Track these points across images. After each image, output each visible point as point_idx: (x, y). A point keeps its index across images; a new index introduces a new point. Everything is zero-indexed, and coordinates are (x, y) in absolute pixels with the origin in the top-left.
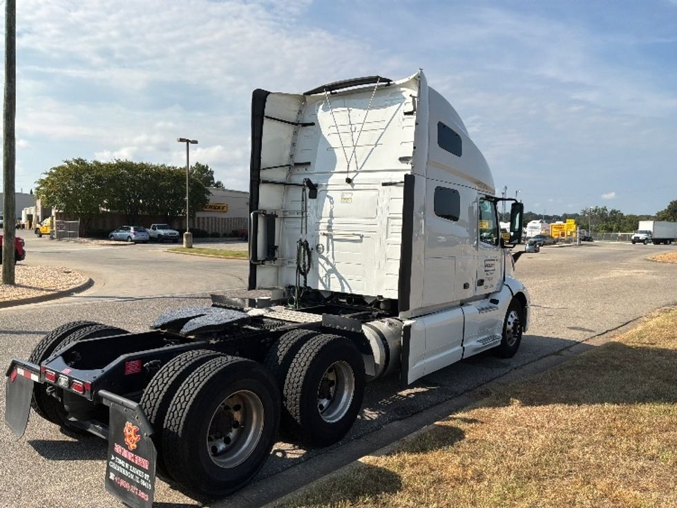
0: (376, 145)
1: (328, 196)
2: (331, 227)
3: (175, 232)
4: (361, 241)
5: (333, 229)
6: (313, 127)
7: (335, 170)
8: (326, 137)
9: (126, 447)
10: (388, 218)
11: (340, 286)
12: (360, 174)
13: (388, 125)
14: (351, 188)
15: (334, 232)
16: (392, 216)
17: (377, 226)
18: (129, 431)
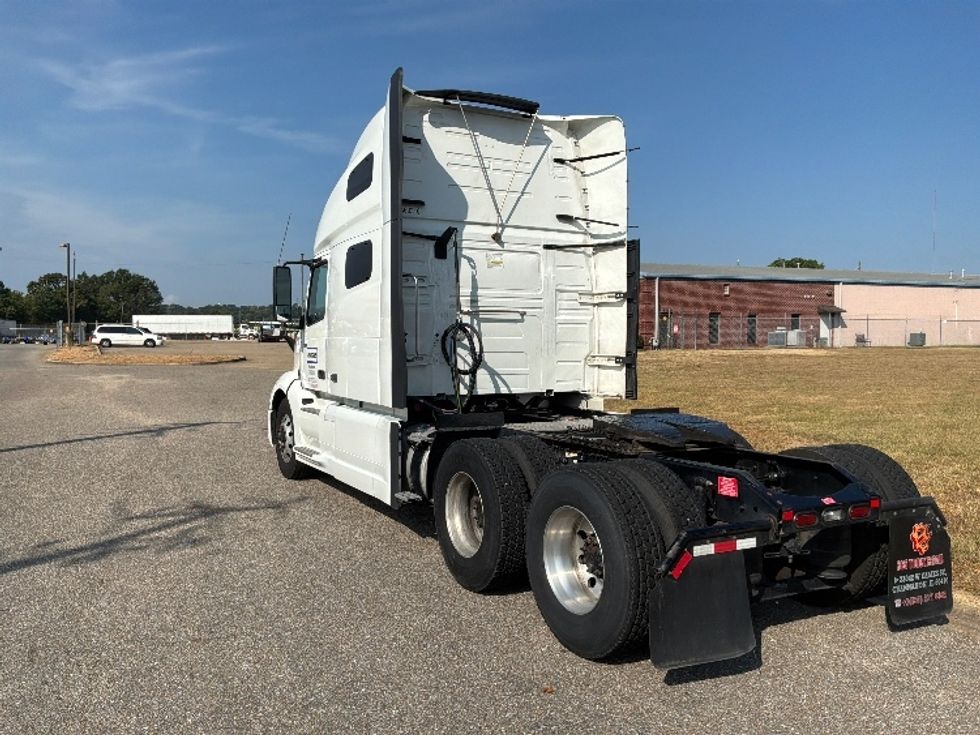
0: (523, 193)
1: (465, 257)
2: (477, 301)
4: (522, 321)
5: (479, 304)
6: (418, 146)
7: (468, 220)
8: (445, 166)
9: (916, 555)
10: (557, 290)
11: (492, 386)
12: (507, 229)
13: (534, 170)
14: (500, 248)
15: (481, 309)
16: (559, 287)
17: (542, 301)
18: (919, 534)
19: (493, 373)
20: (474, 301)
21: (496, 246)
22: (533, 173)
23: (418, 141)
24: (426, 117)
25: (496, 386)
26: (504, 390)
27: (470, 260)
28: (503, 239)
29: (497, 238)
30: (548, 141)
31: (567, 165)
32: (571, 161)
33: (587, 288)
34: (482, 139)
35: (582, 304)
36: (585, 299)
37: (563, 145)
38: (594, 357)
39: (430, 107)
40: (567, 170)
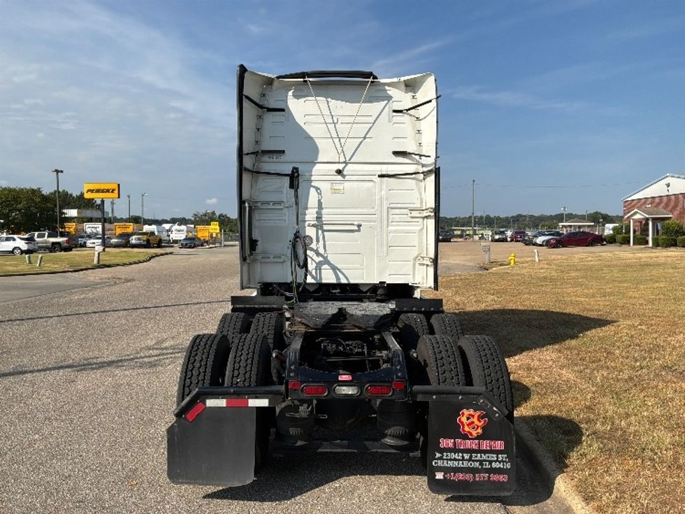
0: (365, 138)
1: (314, 187)
2: (321, 218)
4: (359, 230)
5: (323, 219)
6: (283, 113)
7: (319, 161)
8: (302, 125)
9: (465, 437)
10: (388, 208)
11: (334, 276)
12: (349, 165)
13: (375, 121)
14: (342, 179)
15: (324, 222)
16: (392, 205)
17: (376, 216)
18: (468, 419)
19: (334, 268)
20: (319, 218)
21: (339, 177)
22: (373, 124)
23: (283, 110)
24: (290, 93)
25: (338, 278)
26: (344, 281)
27: (317, 189)
28: (345, 173)
29: (339, 172)
30: (389, 98)
31: (404, 113)
32: (407, 110)
33: (418, 205)
34: (333, 102)
35: (412, 217)
36: (415, 214)
37: (402, 99)
38: (423, 258)
39: (294, 85)
40: (404, 118)
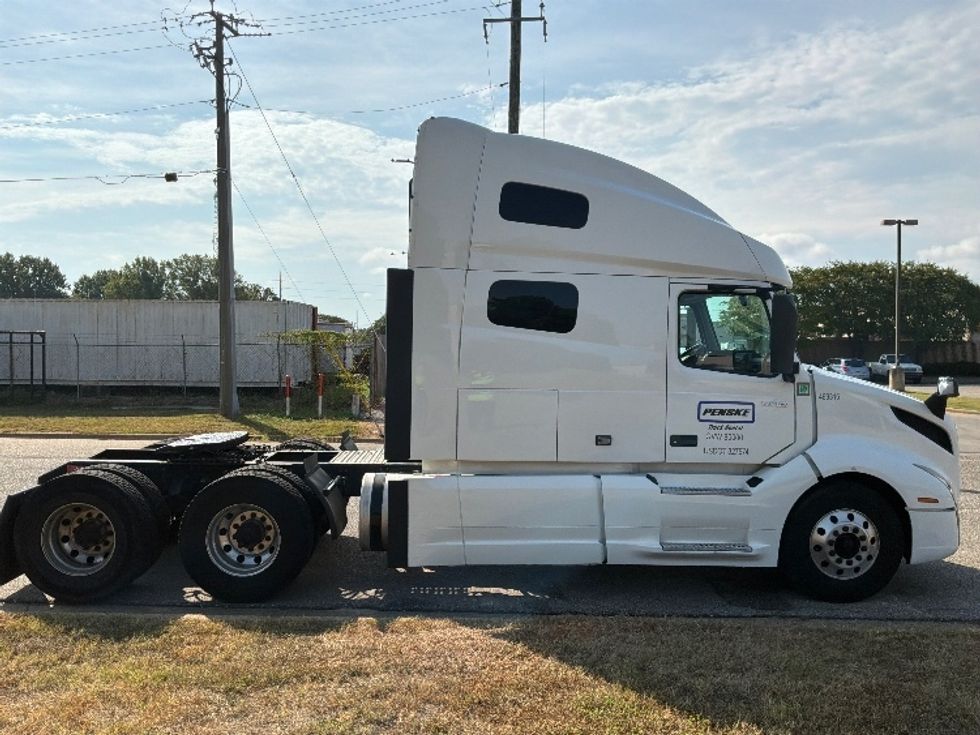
3: (913, 366)
